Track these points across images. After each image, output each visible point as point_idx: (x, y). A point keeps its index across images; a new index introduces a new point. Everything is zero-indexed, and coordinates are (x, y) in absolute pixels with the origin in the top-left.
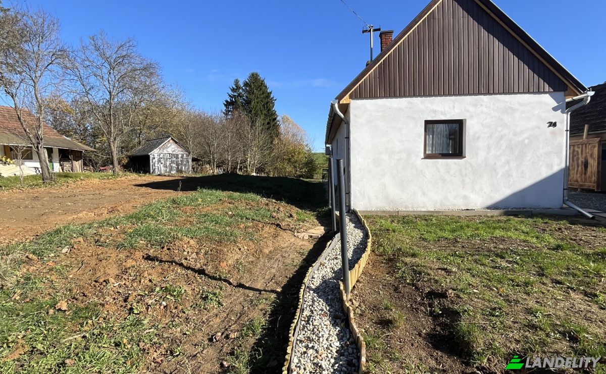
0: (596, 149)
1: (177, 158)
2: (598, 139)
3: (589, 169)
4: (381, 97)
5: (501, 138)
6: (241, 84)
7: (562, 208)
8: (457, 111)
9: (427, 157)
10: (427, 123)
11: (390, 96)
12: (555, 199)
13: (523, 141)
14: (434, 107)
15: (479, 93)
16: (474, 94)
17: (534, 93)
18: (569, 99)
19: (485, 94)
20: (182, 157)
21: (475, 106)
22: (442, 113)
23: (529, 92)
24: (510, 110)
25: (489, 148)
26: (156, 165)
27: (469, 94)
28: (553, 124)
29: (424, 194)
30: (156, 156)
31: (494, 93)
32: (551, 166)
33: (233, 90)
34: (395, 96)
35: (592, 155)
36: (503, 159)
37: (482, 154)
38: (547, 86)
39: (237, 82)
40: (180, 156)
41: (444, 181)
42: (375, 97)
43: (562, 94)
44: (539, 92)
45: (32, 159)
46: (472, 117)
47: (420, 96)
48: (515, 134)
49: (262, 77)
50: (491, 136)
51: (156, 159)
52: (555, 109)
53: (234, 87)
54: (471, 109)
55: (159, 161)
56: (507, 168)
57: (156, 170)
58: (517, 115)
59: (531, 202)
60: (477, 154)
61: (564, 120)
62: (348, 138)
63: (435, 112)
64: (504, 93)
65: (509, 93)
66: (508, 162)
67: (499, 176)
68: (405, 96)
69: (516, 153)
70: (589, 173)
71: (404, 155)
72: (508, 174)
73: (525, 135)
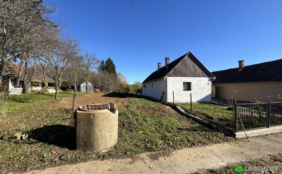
0: (215, 88)
1: (89, 87)
2: (215, 86)
3: (213, 93)
4: (174, 77)
5: (199, 86)
6: (105, 61)
7: (211, 102)
8: (190, 80)
9: (184, 90)
10: (183, 82)
11: (176, 77)
12: (209, 100)
13: (203, 87)
14: (185, 79)
15: (194, 77)
16: (193, 77)
17: (205, 77)
18: (211, 78)
19: (195, 77)
20: (91, 86)
21: (193, 79)
22: (187, 81)
23: (204, 77)
24: (200, 80)
25: (196, 88)
26: (82, 89)
27: (192, 77)
28: (208, 84)
29: (183, 99)
30: (82, 86)
31: (197, 77)
32: (208, 93)
33: (102, 63)
34: (177, 77)
35: (214, 90)
36: (199, 91)
37: (195, 90)
38: (207, 76)
39: (103, 61)
40: (90, 86)
41: (187, 96)
42: (173, 77)
43: (210, 77)
44: (206, 77)
45: (39, 86)
46: (192, 82)
47: (182, 77)
48: (201, 86)
49: (112, 59)
50: (196, 86)
51: (82, 87)
52: (208, 81)
53: (102, 62)
54: (192, 80)
55: (83, 87)
56: (200, 93)
57: (82, 91)
58: (201, 82)
59: (205, 101)
60: (194, 90)
61: (210, 83)
62: (166, 85)
63: (185, 80)
64: (199, 77)
65: (200, 77)
66: (200, 92)
67: (198, 95)
68: (179, 77)
69: (202, 90)
70: (213, 94)
71: (179, 90)
72: (200, 94)
73: (203, 86)
